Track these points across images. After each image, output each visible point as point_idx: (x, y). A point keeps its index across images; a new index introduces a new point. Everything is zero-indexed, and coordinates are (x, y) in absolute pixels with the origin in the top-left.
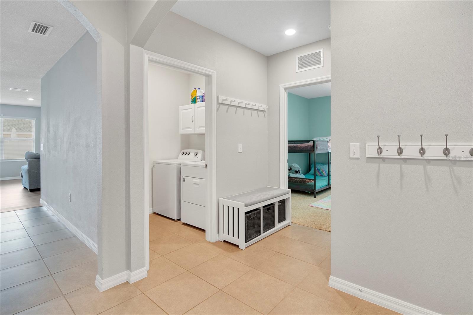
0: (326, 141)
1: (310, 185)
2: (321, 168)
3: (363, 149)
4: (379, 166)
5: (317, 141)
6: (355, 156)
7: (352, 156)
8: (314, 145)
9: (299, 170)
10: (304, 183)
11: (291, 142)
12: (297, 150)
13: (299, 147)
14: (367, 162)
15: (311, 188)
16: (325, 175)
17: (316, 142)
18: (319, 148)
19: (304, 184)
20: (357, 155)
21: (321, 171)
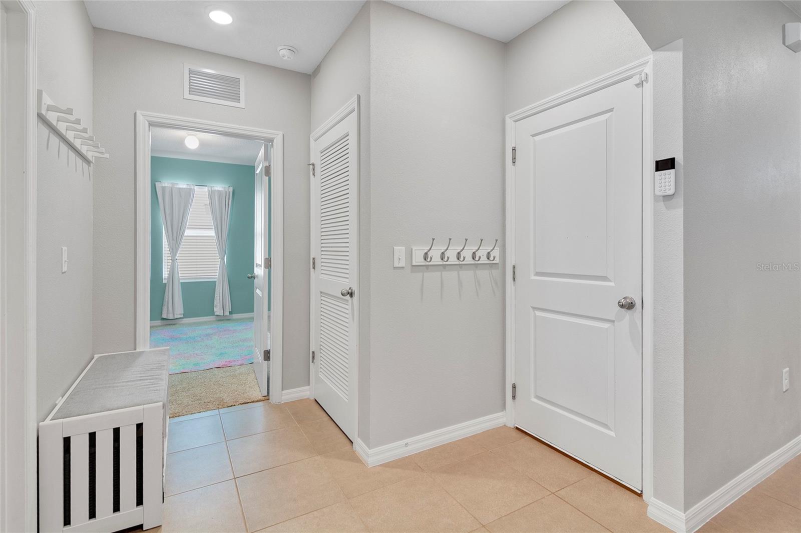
3: (410, 254)
4: (423, 275)
6: (400, 265)
7: (396, 265)
14: (412, 272)
20: (402, 264)
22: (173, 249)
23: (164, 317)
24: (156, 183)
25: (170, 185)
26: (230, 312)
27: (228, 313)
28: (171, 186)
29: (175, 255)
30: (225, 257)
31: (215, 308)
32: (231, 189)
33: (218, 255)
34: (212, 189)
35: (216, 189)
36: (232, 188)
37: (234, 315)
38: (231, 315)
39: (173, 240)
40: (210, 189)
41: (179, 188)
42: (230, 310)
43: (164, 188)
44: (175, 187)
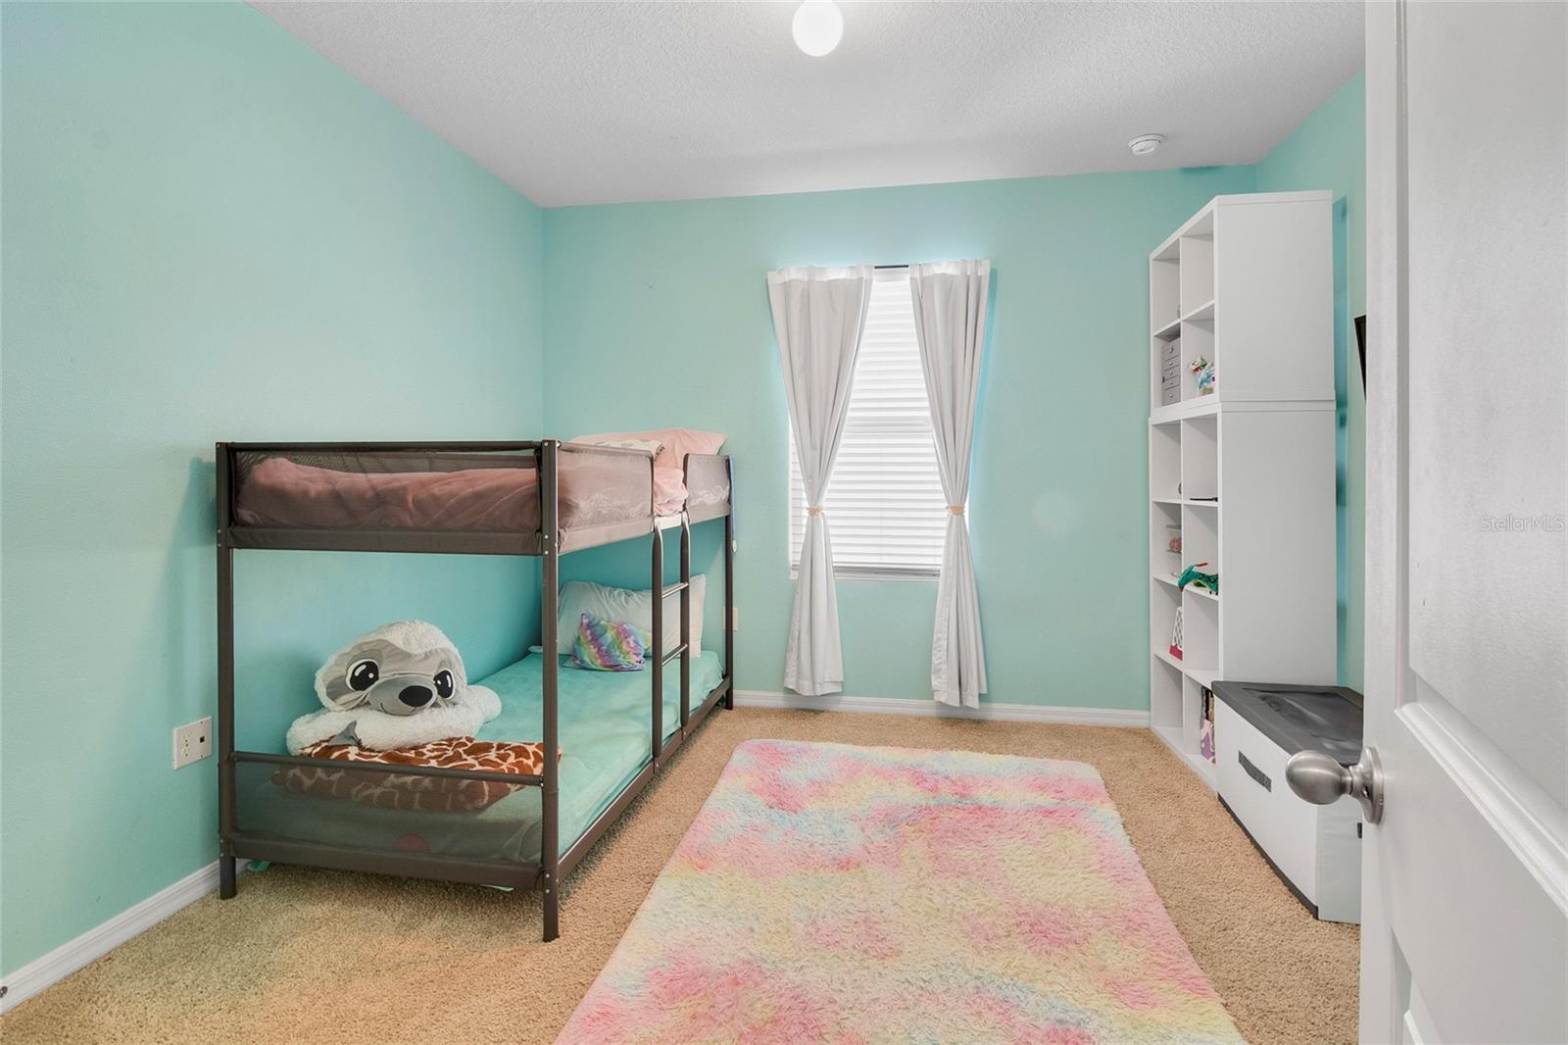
0: (637, 454)
1: (510, 827)
2: (613, 615)
5: (571, 451)
8: (540, 480)
9: (442, 677)
10: (458, 808)
11: (350, 459)
12: (401, 527)
13: (417, 503)
15: (516, 857)
16: (634, 659)
17: (563, 463)
18: (585, 504)
19: (457, 818)
21: (610, 636)
22: (811, 477)
23: (790, 687)
24: (770, 274)
25: (802, 276)
26: (981, 696)
27: (977, 699)
28: (806, 279)
29: (819, 496)
30: (967, 504)
31: (933, 677)
32: (984, 271)
33: (942, 496)
34: (925, 274)
35: (938, 270)
36: (988, 261)
37: (995, 705)
38: (985, 705)
39: (813, 448)
40: (917, 275)
41: (829, 282)
42: (984, 691)
43: (787, 286)
44: (817, 279)
